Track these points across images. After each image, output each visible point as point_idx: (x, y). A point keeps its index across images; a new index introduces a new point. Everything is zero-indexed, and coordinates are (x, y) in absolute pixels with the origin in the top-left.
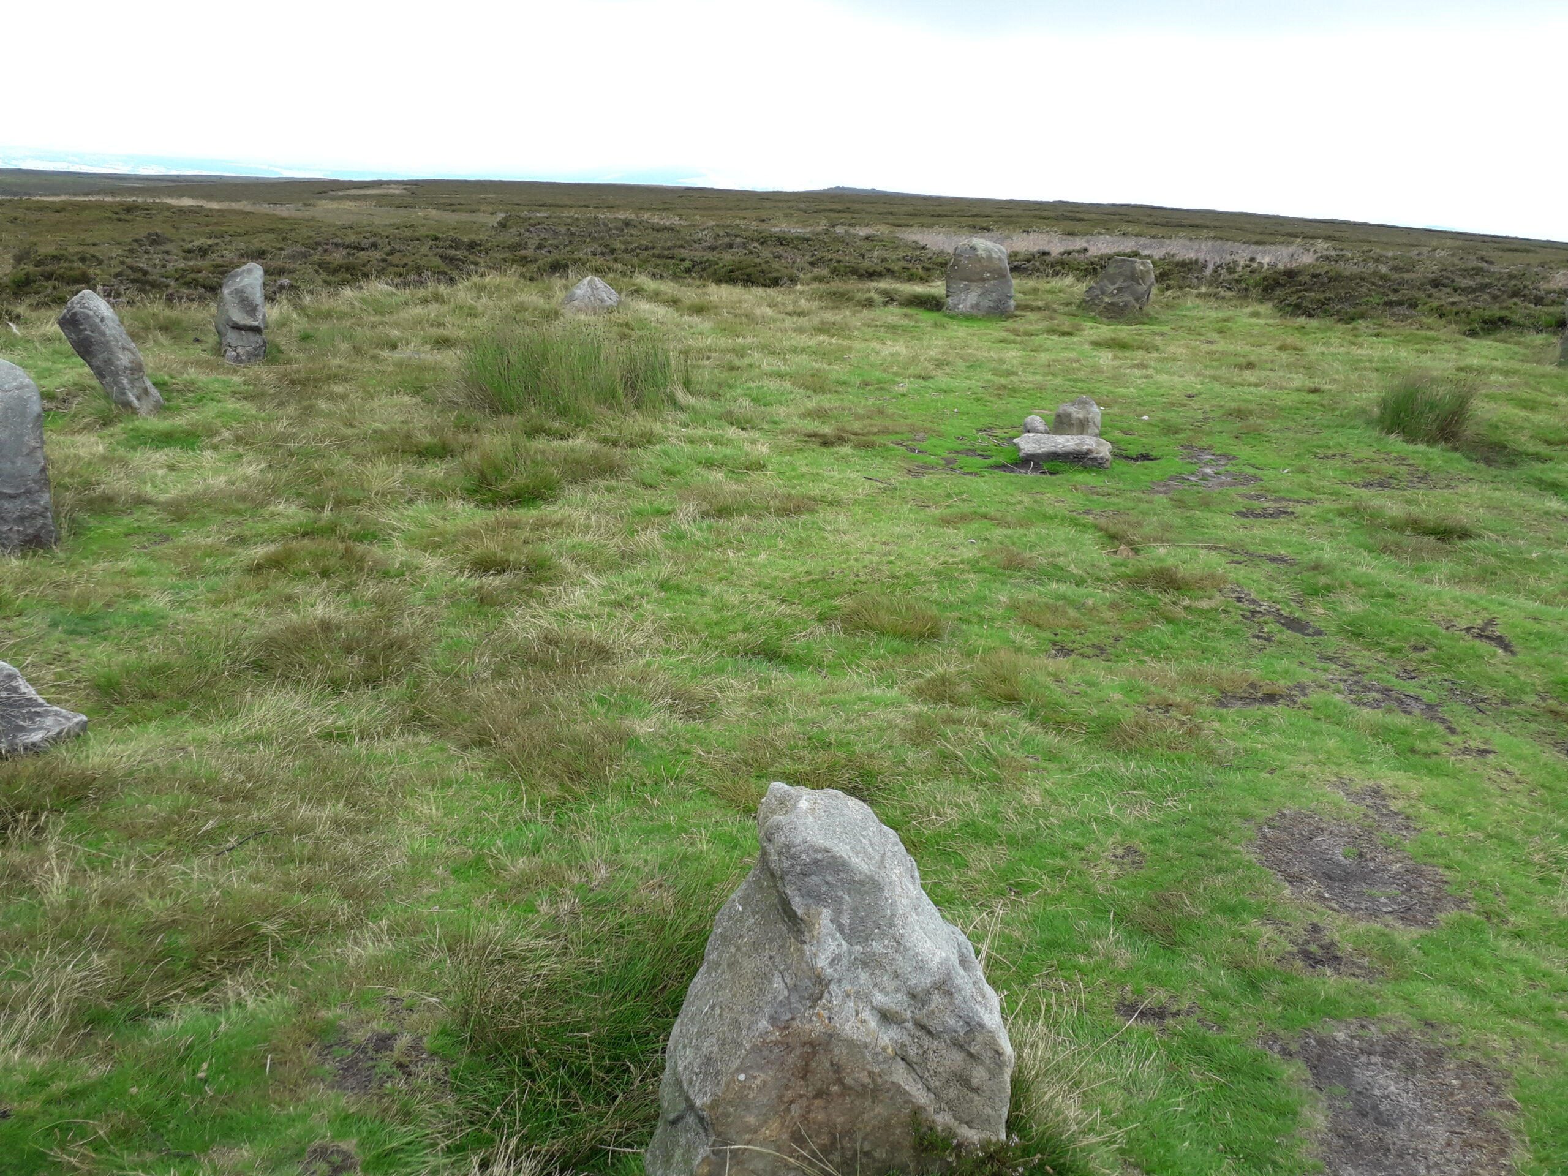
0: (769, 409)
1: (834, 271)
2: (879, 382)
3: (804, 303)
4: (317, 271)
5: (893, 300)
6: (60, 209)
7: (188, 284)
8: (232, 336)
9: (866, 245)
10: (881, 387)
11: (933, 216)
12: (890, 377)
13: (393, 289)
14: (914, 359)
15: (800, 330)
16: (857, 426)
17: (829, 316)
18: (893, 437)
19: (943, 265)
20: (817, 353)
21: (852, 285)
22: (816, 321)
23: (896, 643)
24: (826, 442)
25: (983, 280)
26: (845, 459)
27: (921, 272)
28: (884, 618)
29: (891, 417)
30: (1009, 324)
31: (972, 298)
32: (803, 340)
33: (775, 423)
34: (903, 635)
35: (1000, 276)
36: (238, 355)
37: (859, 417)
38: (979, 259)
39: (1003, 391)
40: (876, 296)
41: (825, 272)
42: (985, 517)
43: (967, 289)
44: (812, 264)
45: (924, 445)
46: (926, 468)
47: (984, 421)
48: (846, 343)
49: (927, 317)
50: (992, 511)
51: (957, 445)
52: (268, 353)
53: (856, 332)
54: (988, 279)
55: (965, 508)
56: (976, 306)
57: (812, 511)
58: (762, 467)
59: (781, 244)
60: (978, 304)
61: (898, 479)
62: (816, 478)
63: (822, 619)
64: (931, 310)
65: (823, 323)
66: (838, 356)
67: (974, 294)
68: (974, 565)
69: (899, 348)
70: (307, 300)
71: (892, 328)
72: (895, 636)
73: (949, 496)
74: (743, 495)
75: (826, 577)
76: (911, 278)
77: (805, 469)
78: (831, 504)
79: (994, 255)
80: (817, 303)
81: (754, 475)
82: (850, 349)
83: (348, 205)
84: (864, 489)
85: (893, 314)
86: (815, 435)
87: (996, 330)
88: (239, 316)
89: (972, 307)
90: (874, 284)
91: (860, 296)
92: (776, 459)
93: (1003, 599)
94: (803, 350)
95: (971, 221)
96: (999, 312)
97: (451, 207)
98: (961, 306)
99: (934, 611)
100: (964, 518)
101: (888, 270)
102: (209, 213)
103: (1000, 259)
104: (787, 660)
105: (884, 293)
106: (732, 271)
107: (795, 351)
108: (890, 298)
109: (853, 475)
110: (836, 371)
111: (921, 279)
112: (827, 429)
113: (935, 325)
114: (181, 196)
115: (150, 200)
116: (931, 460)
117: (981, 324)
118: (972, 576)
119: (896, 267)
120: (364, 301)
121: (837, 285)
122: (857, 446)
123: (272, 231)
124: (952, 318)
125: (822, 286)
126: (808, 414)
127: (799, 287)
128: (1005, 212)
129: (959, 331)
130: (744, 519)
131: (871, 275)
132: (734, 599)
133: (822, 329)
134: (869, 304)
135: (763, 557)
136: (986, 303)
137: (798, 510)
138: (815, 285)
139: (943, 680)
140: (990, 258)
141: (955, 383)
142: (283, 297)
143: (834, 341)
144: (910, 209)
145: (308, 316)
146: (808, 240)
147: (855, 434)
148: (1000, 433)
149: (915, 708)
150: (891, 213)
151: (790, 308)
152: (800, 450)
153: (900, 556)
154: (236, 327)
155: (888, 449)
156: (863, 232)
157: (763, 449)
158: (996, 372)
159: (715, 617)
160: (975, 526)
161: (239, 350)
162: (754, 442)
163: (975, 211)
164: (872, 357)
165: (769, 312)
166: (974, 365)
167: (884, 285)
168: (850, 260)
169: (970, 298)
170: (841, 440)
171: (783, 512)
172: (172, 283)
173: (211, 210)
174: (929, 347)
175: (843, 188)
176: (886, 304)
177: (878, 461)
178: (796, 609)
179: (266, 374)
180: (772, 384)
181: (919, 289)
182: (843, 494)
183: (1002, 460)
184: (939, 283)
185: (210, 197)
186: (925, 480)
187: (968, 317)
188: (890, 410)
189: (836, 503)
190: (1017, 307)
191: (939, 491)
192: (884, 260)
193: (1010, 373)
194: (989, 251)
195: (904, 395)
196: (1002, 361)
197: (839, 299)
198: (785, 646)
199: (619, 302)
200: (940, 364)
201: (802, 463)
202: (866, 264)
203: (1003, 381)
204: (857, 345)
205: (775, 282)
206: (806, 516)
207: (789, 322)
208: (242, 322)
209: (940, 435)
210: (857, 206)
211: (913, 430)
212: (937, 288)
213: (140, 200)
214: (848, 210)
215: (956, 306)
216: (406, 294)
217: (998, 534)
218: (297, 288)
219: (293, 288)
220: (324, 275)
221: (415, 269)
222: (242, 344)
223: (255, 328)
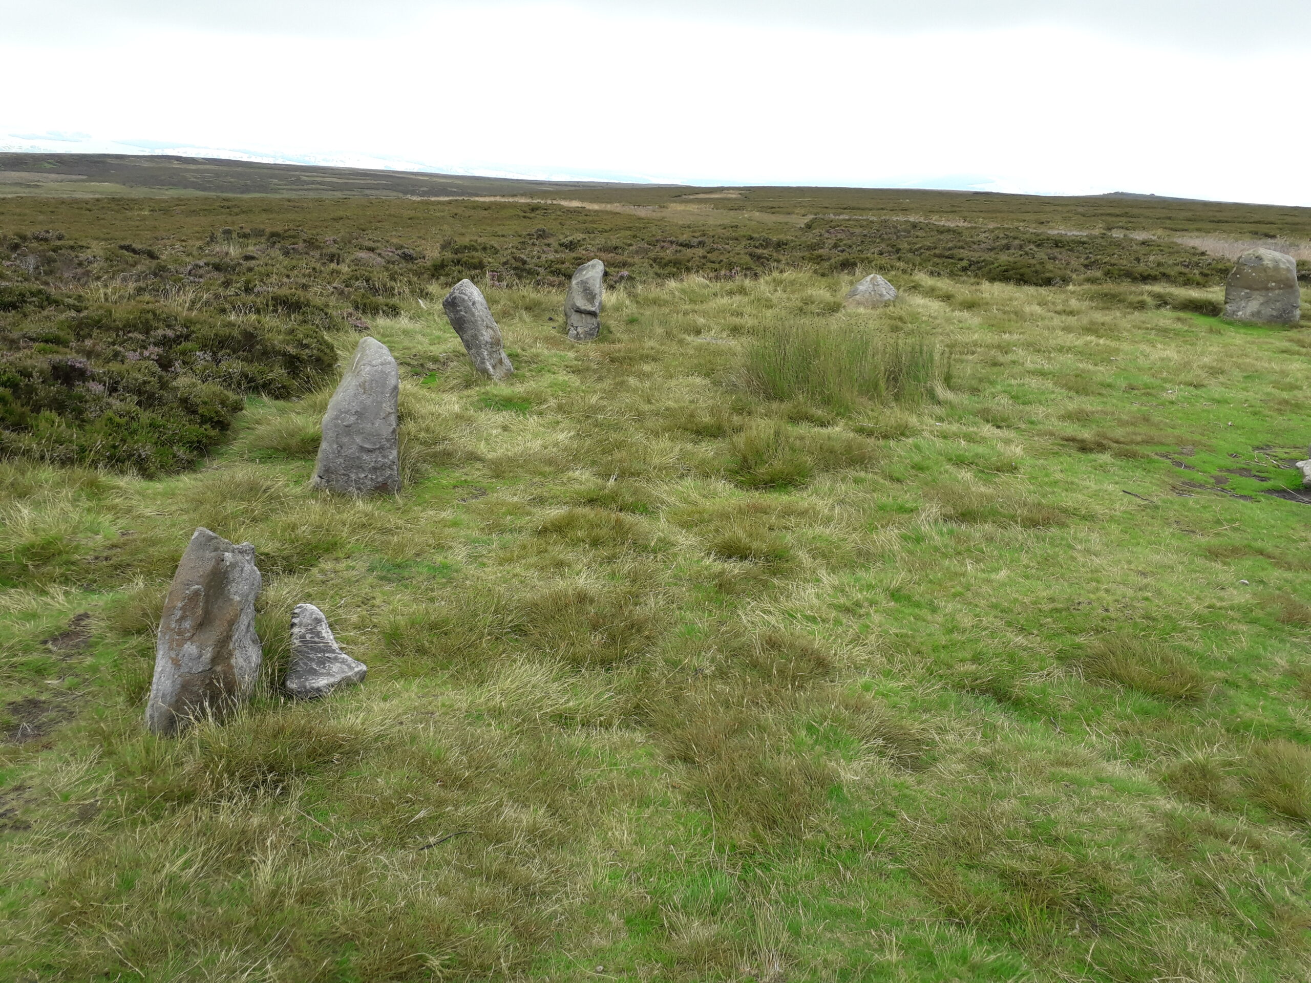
0: (1028, 408)
1: (1107, 273)
2: (1146, 386)
3: (1074, 303)
4: (651, 265)
5: (1166, 303)
6: (487, 207)
7: (553, 273)
8: (575, 318)
9: (1144, 249)
10: (1148, 392)
11: (1213, 221)
12: (1159, 382)
13: (707, 282)
14: (1186, 366)
15: (1067, 329)
16: (1119, 433)
17: (1099, 317)
18: (1159, 449)
19: (1224, 272)
20: (1083, 353)
21: (1125, 287)
22: (1085, 321)
23: (1148, 703)
24: (1084, 447)
25: (1268, 289)
26: (1103, 468)
27: (1198, 278)
28: (1136, 669)
29: (1157, 426)
30: (1292, 334)
31: (1253, 305)
32: (1070, 339)
33: (1032, 423)
34: (1154, 693)
35: (1287, 285)
36: (578, 333)
37: (1122, 423)
38: (1265, 269)
39: (1283, 406)
40: (1148, 299)
41: (1099, 274)
42: (1261, 552)
43: (1248, 297)
44: (1086, 266)
45: (1190, 460)
46: (1191, 486)
47: (1262, 438)
48: (1113, 344)
49: (1202, 322)
50: (1269, 546)
51: (1229, 462)
52: (600, 333)
53: (1125, 334)
54: (1272, 289)
55: (1237, 539)
56: (1258, 314)
57: (1062, 525)
58: (1013, 469)
59: (1057, 246)
60: (1259, 312)
61: (1160, 496)
62: (1070, 487)
63: (1062, 657)
64: (1207, 314)
65: (1092, 323)
66: (1106, 357)
67: (1254, 302)
68: (1247, 614)
69: (1170, 352)
70: (640, 288)
71: (1163, 332)
72: (1145, 693)
73: (1218, 522)
74: (990, 498)
75: (1072, 606)
76: (1187, 283)
77: (1059, 476)
78: (1084, 518)
79: (1282, 266)
80: (1087, 303)
81: (1005, 477)
82: (1117, 351)
83: (693, 208)
84: (1122, 505)
85: (1166, 318)
86: (1073, 440)
87: (1279, 339)
88: (581, 301)
89: (1253, 315)
90: (1148, 288)
91: (1132, 298)
92: (1029, 461)
93: (1282, 661)
94: (1069, 349)
95: (1253, 227)
96: (1283, 321)
97: (772, 210)
98: (1240, 313)
99: (1195, 668)
100: (1235, 552)
101: (1164, 274)
102: (588, 213)
103: (1288, 270)
104: (1018, 704)
105: (1158, 296)
106: (1006, 271)
107: (1061, 350)
108: (1162, 302)
109: (1111, 488)
110: (1102, 372)
111: (1198, 284)
112: (1086, 434)
113: (1211, 331)
114: (571, 199)
115: (549, 202)
116: (1199, 477)
117: (1261, 332)
118: (1244, 628)
119: (1172, 272)
120: (683, 291)
121: (1109, 287)
122: (1118, 455)
123: (630, 228)
124: (1230, 324)
125: (1094, 287)
126: (1068, 417)
127: (1071, 287)
128: (1289, 219)
129: (1237, 338)
130: (988, 527)
131: (1146, 278)
132: (967, 621)
133: (1091, 329)
134: (1141, 306)
135: (1003, 574)
136: (1268, 311)
137: (1047, 522)
138: (1087, 286)
139: (1204, 771)
140: (1276, 268)
141: (1229, 394)
142: (621, 287)
143: (1102, 341)
144: (1189, 214)
145: (637, 302)
146: (1084, 243)
147: (1117, 442)
148: (1280, 452)
149: (1166, 804)
150: (1170, 218)
151: (1060, 308)
152: (1056, 454)
153: (1159, 593)
154: (579, 312)
155: (1151, 461)
156: (1140, 236)
157: (1017, 451)
158: (1276, 385)
159: (943, 641)
160: (1248, 563)
161: (579, 330)
162: (1008, 442)
163: (1257, 217)
164: (1141, 361)
165: (1037, 309)
166: (1252, 376)
167: (1157, 288)
168: (1126, 263)
169: (1252, 306)
170: (1101, 447)
171: (1031, 523)
172: (542, 270)
173: (589, 211)
174: (1203, 354)
175: (1122, 194)
176: (1158, 307)
177: (1139, 473)
178: (1034, 642)
179: (592, 350)
180: (1034, 383)
181: (1195, 294)
182: (1098, 509)
183: (1282, 484)
184: (1217, 289)
185: (592, 201)
186: (1191, 500)
187: (1247, 324)
188: (1156, 418)
189: (1089, 517)
190: (1303, 317)
191: (1207, 515)
192: (1159, 264)
193: (1292, 387)
194: (1276, 261)
195: (1172, 403)
196: (1285, 374)
197: (1110, 300)
198: (1018, 687)
199: (897, 297)
200: (1214, 372)
201: (1056, 469)
202: (1141, 268)
203: (1285, 395)
204: (1125, 346)
205: (1048, 282)
206: (1054, 531)
207: (1057, 321)
208: (583, 308)
209: (1211, 450)
210: (1135, 211)
211: (1180, 442)
212: (1215, 293)
213: (542, 202)
214: (1126, 215)
215: (1234, 313)
216: (717, 286)
217: (1275, 575)
218: (633, 279)
219: (630, 278)
220: (656, 268)
221: (730, 266)
222: (581, 325)
223: (593, 314)
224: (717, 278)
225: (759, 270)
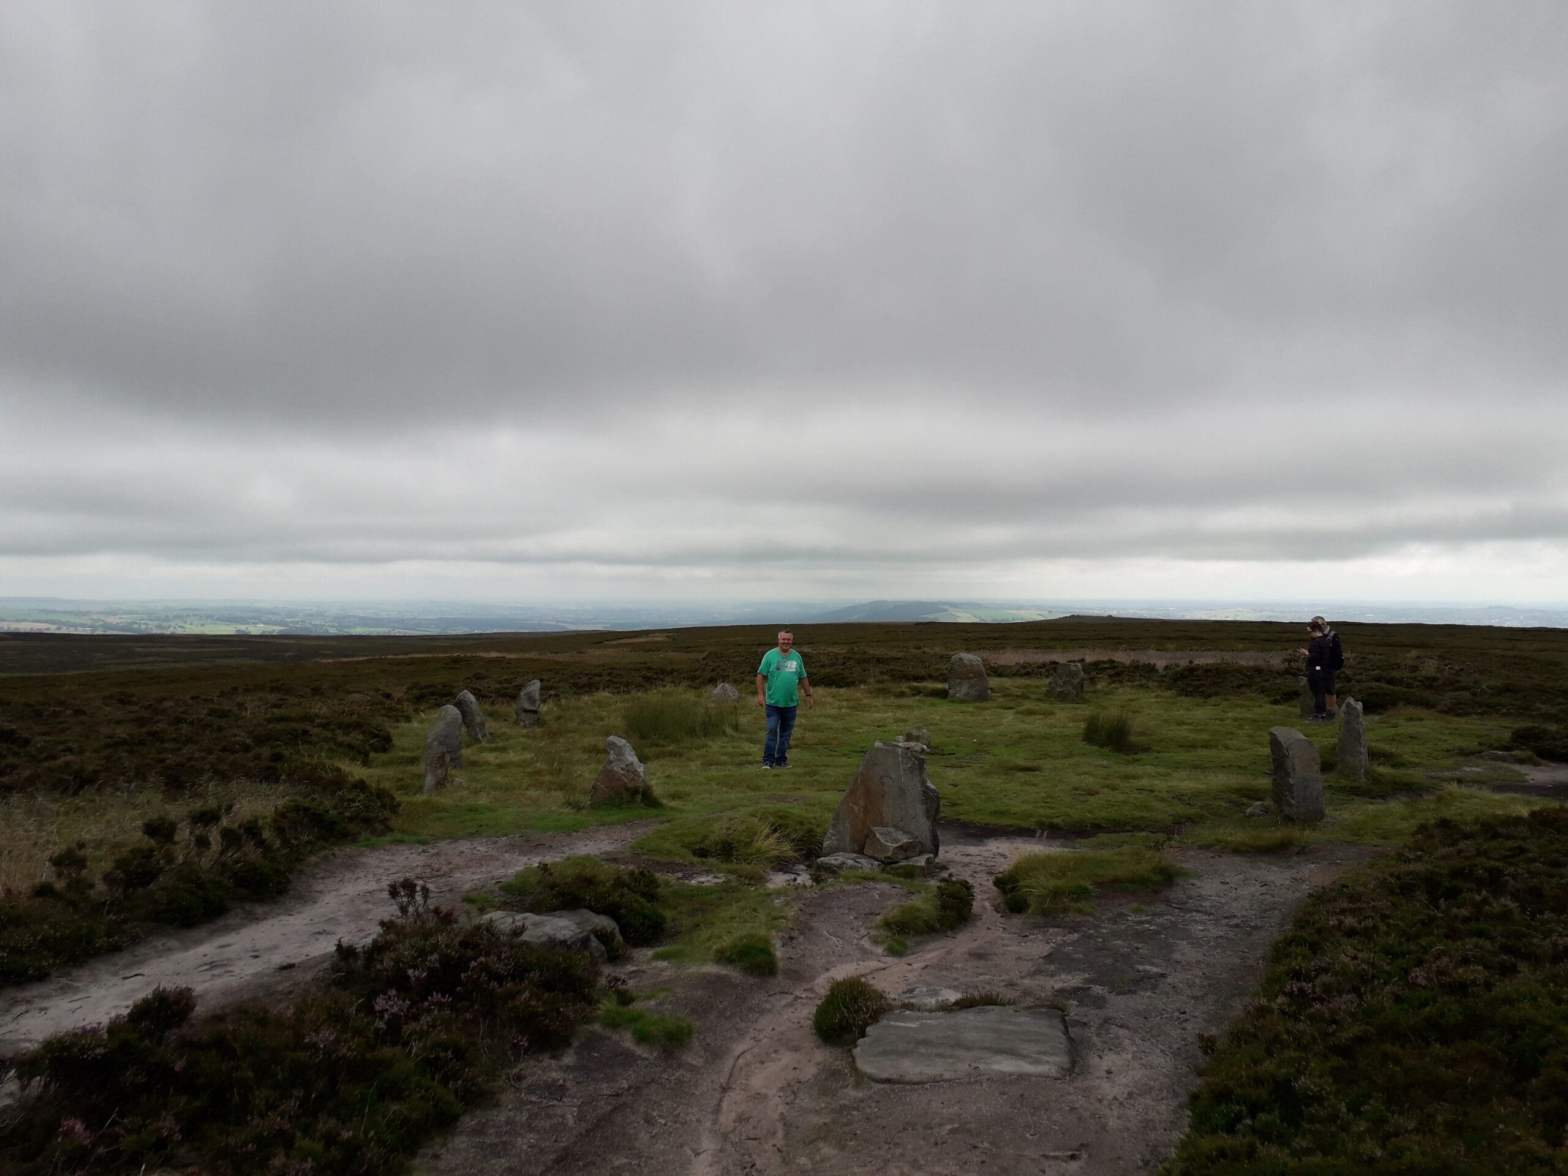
3: (857, 695)
4: (571, 687)
5: (919, 692)
8: (523, 716)
13: (612, 695)
17: (874, 702)
21: (898, 685)
25: (969, 678)
30: (988, 703)
35: (980, 676)
36: (525, 724)
38: (967, 667)
40: (907, 691)
41: (886, 677)
43: (960, 684)
49: (938, 700)
52: (540, 723)
54: (971, 678)
56: (967, 694)
64: (940, 696)
67: (965, 687)
70: (563, 701)
80: (866, 695)
87: (980, 706)
88: (527, 706)
89: (964, 694)
90: (907, 684)
91: (894, 690)
96: (982, 696)
98: (958, 695)
102: (509, 662)
103: (978, 666)
105: (915, 689)
113: (943, 705)
117: (970, 704)
120: (595, 701)
121: (888, 685)
124: (953, 700)
125: (871, 687)
127: (855, 687)
129: (958, 708)
134: (902, 695)
136: (972, 692)
138: (865, 686)
140: (971, 665)
142: (550, 701)
145: (563, 709)
154: (526, 711)
161: (527, 722)
167: (914, 684)
169: (963, 690)
173: (510, 659)
176: (915, 694)
181: (931, 686)
184: (944, 682)
185: (507, 650)
187: (962, 701)
194: (973, 662)
199: (741, 697)
208: (528, 708)
212: (943, 685)
215: (955, 695)
216: (619, 697)
218: (559, 695)
219: (556, 695)
220: (575, 690)
221: (627, 685)
222: (527, 718)
223: (535, 712)
224: (618, 693)
225: (648, 686)
